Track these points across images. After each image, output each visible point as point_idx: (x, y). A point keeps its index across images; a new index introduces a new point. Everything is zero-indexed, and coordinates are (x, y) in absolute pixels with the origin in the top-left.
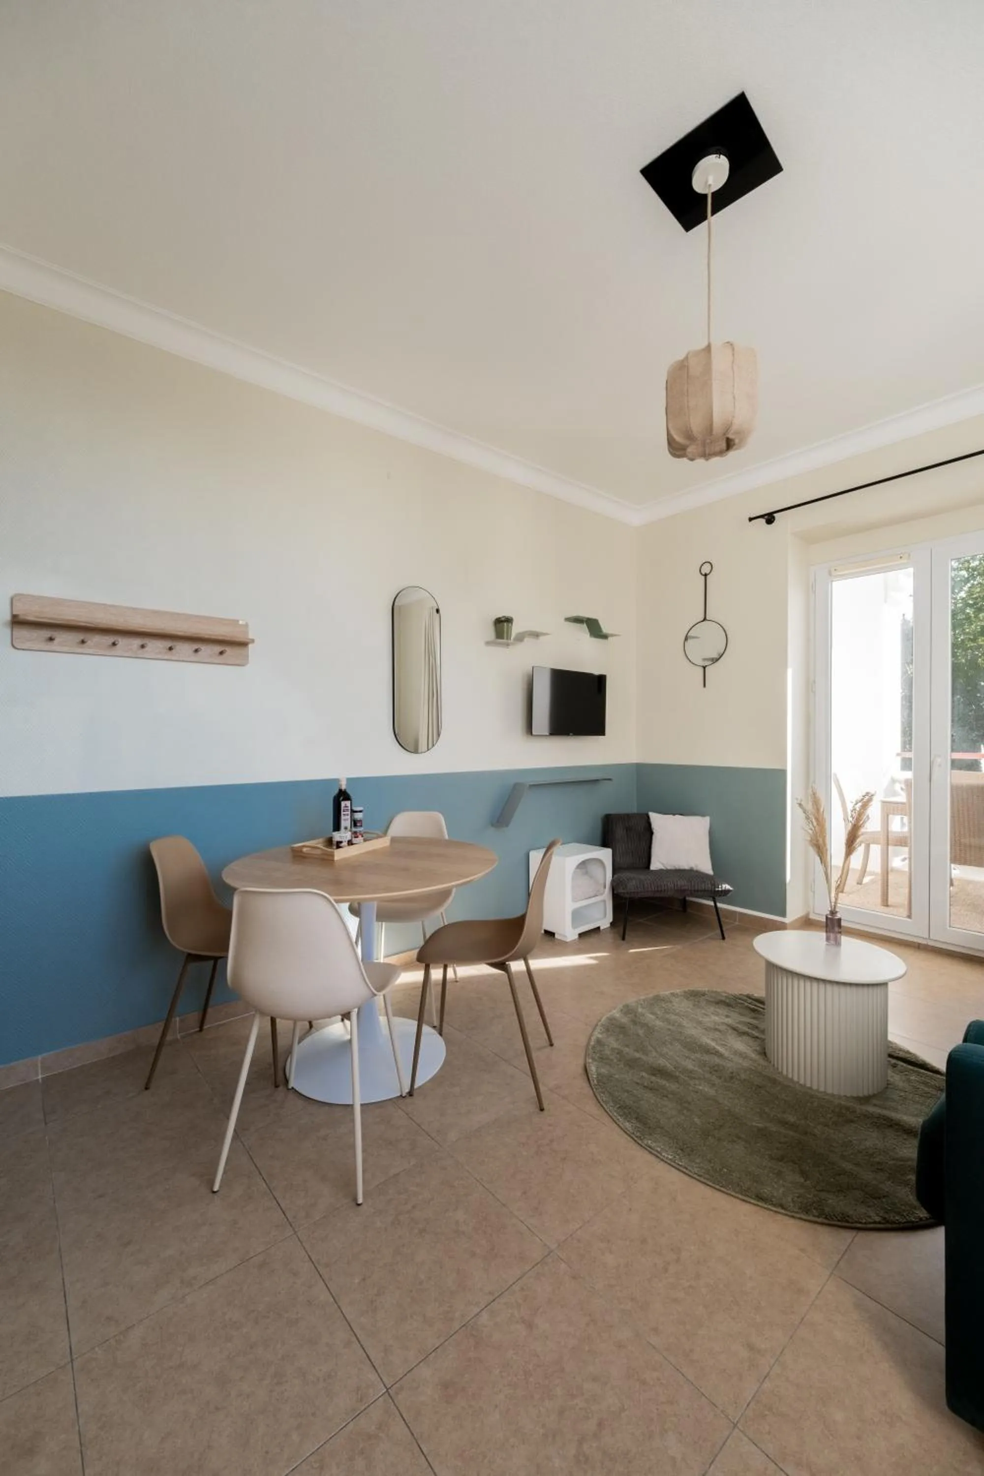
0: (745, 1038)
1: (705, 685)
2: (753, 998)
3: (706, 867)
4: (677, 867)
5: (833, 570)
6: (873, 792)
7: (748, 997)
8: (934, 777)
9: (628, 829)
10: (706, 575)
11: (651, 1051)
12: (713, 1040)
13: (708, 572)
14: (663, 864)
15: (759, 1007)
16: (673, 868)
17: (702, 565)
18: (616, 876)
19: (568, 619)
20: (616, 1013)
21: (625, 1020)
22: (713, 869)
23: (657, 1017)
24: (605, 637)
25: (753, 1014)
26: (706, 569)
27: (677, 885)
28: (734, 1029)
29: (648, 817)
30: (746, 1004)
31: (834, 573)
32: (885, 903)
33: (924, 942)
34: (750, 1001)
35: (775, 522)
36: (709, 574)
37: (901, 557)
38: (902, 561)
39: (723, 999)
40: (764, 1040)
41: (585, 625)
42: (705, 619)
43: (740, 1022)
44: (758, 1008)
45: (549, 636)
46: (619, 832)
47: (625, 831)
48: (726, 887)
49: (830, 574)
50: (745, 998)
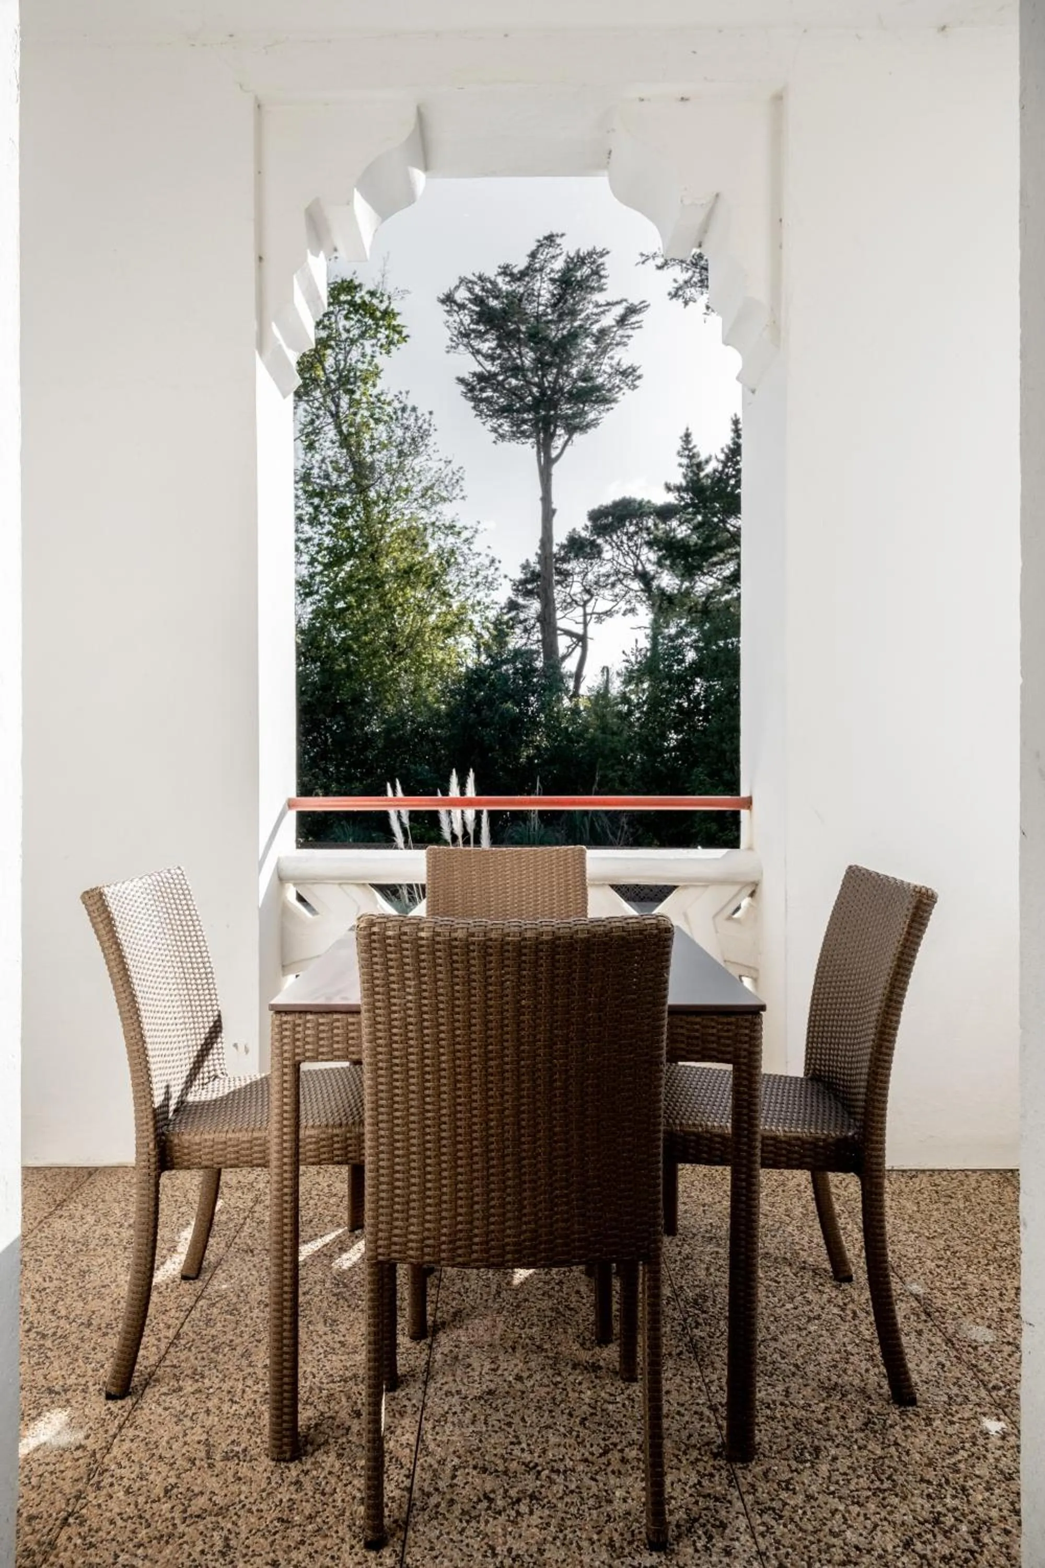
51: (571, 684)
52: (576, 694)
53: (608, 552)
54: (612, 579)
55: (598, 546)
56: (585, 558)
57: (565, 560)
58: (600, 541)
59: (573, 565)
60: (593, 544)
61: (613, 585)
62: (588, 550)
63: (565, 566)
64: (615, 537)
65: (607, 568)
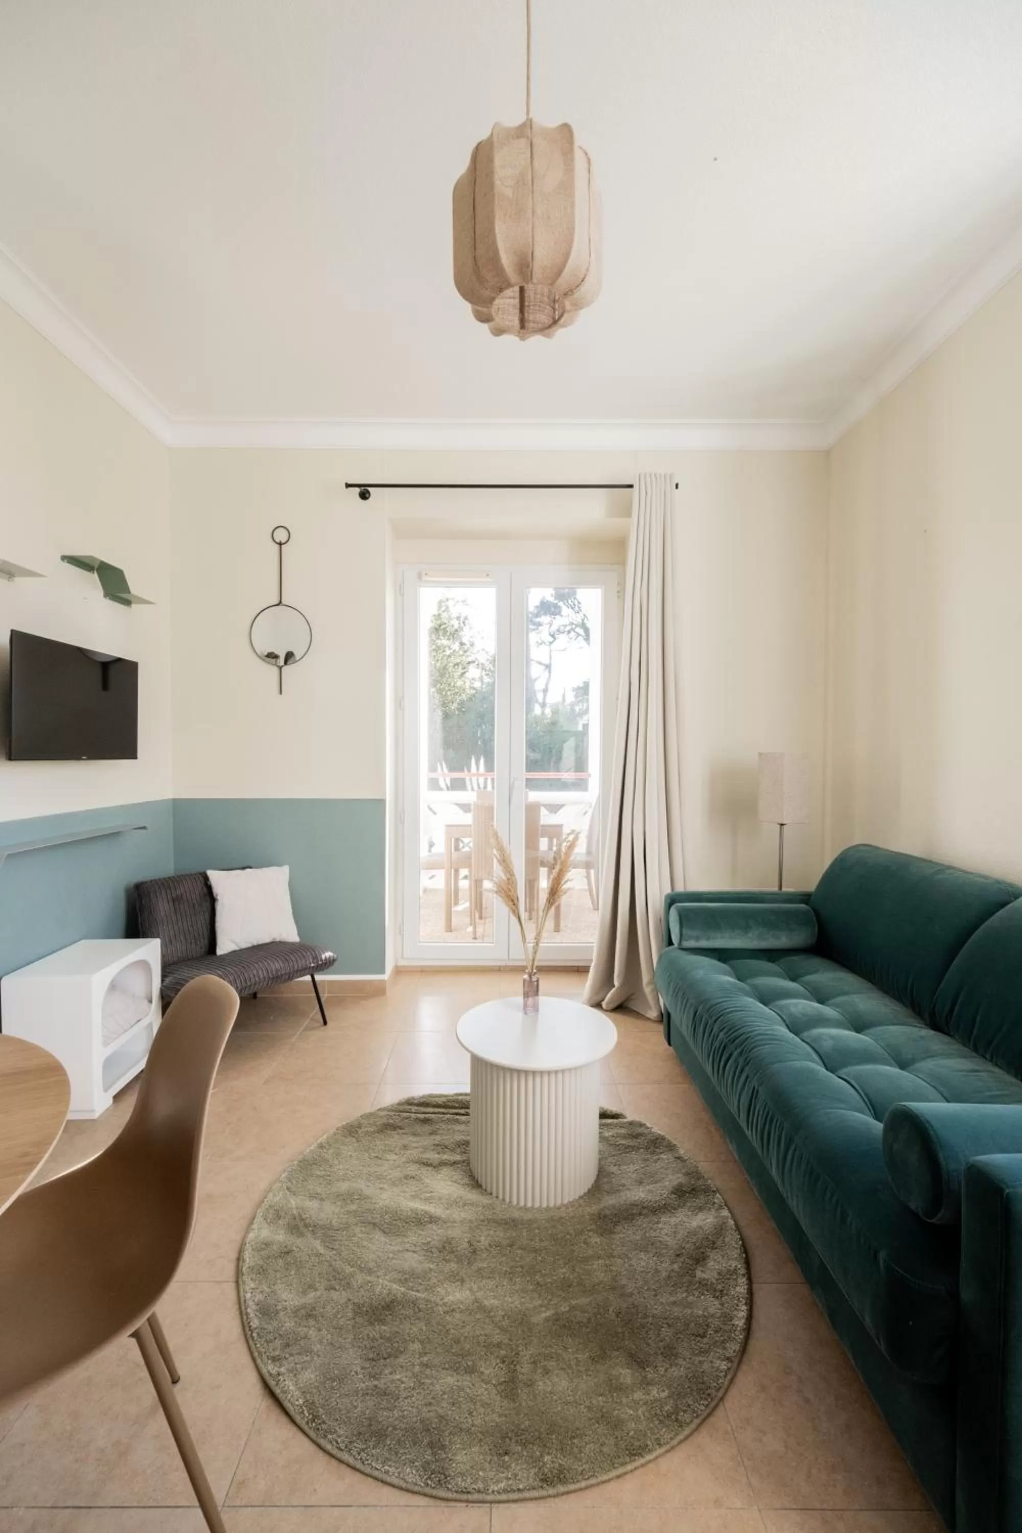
0: (445, 1171)
1: (281, 692)
2: (416, 1102)
3: (291, 934)
4: (255, 943)
5: (423, 574)
6: (578, 830)
7: (410, 1102)
8: (513, 800)
9: (176, 900)
10: (280, 544)
11: (352, 1275)
12: (414, 1197)
13: (283, 541)
14: (236, 944)
15: (429, 1113)
16: (250, 945)
17: (276, 528)
18: (167, 980)
19: (64, 558)
20: (263, 1232)
21: (281, 1237)
22: (299, 934)
23: (322, 1199)
24: (127, 603)
25: (427, 1128)
26: (281, 536)
27: (272, 971)
28: (427, 1164)
29: (206, 878)
30: (413, 1115)
31: (425, 578)
32: (449, 928)
33: (503, 964)
34: (414, 1109)
35: (371, 498)
36: (284, 544)
37: (488, 575)
38: (488, 579)
39: (385, 1121)
40: (467, 1163)
41: (95, 576)
42: (280, 603)
43: (425, 1149)
44: (427, 1116)
45: (44, 579)
46: (162, 907)
47: (171, 904)
48: (328, 954)
49: (420, 576)
50: (408, 1107)
51: (540, 696)
52: (543, 705)
53: (565, 610)
54: (568, 628)
55: (560, 607)
56: (551, 615)
57: (537, 615)
58: (561, 604)
59: (545, 619)
60: (556, 606)
61: (569, 632)
62: (553, 609)
63: (538, 620)
64: (570, 601)
65: (566, 621)
